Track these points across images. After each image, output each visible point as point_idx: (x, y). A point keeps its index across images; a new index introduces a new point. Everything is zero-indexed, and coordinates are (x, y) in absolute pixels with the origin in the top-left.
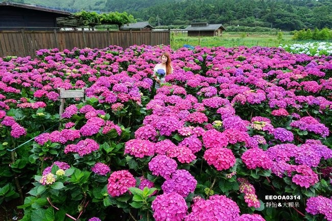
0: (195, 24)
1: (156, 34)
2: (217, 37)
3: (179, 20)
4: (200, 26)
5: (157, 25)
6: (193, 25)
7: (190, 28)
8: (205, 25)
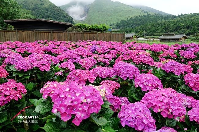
0: (166, 35)
1: (115, 35)
2: (180, 42)
3: (158, 33)
4: (169, 36)
5: (143, 36)
6: (164, 35)
7: (162, 37)
8: (173, 35)
